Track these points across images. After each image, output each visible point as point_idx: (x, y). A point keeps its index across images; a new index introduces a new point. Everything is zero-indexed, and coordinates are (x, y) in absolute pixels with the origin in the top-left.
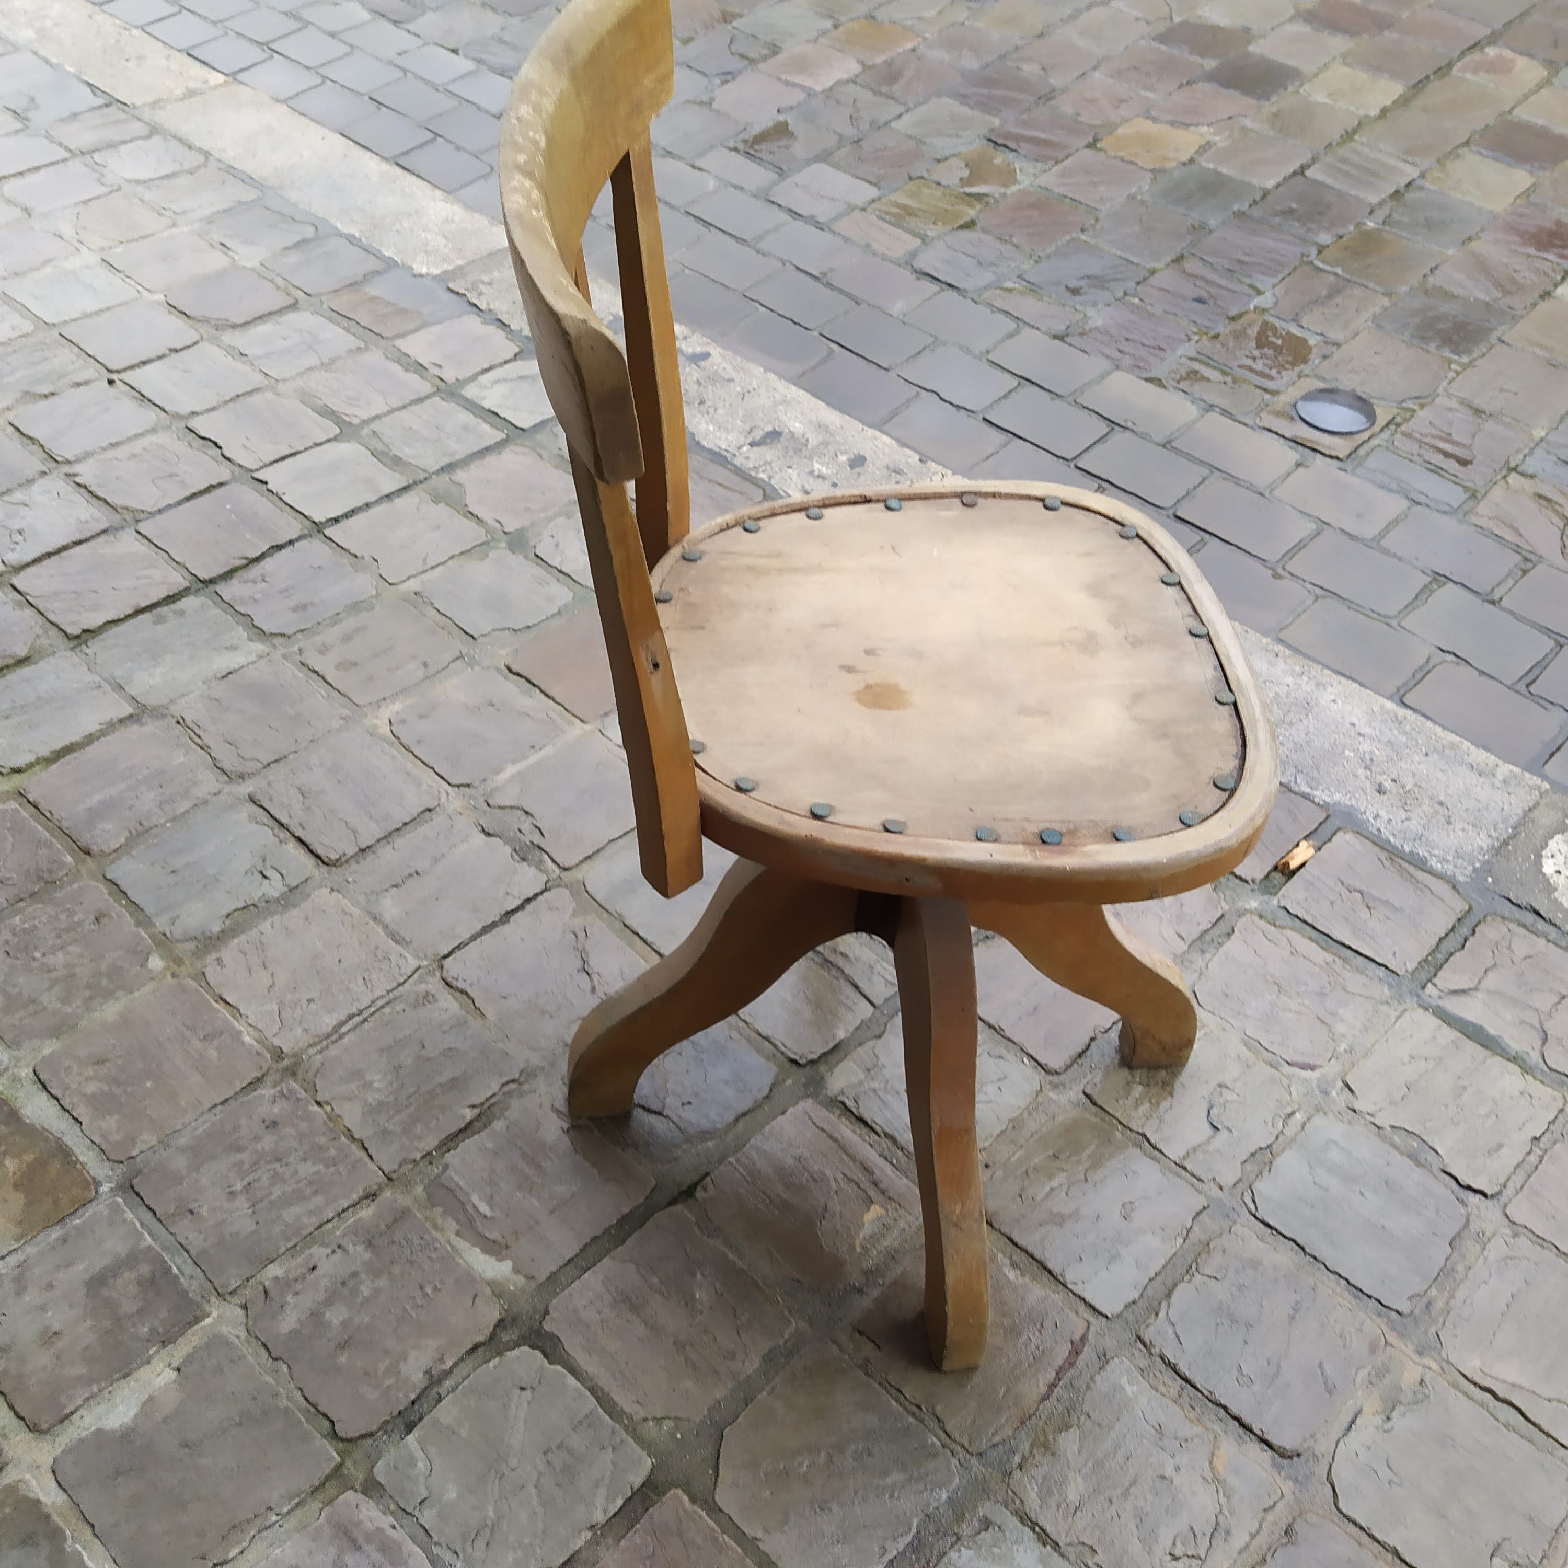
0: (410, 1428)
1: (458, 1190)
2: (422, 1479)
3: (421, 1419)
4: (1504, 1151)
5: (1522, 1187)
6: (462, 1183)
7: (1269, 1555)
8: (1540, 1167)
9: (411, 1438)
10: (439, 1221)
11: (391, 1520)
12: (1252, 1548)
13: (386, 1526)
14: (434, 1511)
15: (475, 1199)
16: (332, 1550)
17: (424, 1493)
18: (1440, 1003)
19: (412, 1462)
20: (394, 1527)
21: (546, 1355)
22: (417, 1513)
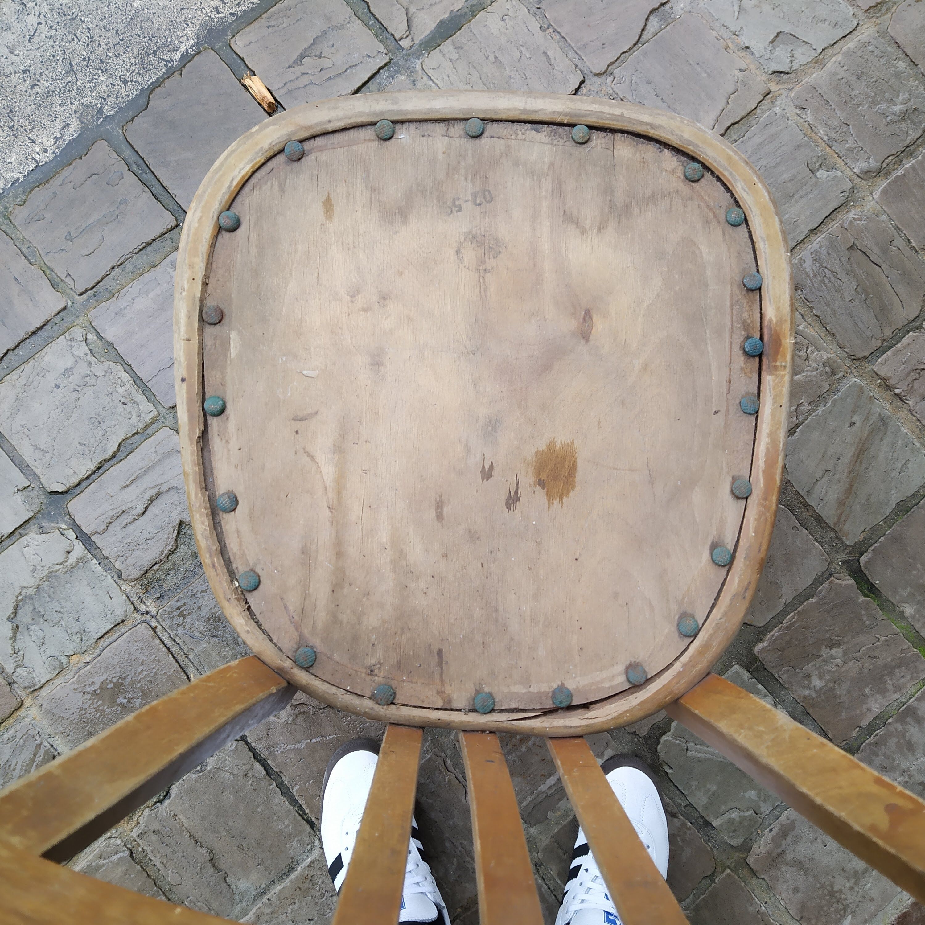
0: (708, 824)
1: (535, 801)
2: (742, 813)
3: (702, 817)
4: (550, 54)
5: (578, 54)
6: (529, 799)
7: (808, 304)
8: (563, 35)
9: (714, 824)
10: (558, 814)
11: (766, 832)
12: (802, 312)
13: (771, 835)
14: (762, 804)
15: (543, 788)
16: (784, 868)
17: (751, 812)
18: (417, 42)
19: (731, 821)
20: (771, 830)
21: (664, 733)
22: (762, 816)
